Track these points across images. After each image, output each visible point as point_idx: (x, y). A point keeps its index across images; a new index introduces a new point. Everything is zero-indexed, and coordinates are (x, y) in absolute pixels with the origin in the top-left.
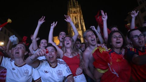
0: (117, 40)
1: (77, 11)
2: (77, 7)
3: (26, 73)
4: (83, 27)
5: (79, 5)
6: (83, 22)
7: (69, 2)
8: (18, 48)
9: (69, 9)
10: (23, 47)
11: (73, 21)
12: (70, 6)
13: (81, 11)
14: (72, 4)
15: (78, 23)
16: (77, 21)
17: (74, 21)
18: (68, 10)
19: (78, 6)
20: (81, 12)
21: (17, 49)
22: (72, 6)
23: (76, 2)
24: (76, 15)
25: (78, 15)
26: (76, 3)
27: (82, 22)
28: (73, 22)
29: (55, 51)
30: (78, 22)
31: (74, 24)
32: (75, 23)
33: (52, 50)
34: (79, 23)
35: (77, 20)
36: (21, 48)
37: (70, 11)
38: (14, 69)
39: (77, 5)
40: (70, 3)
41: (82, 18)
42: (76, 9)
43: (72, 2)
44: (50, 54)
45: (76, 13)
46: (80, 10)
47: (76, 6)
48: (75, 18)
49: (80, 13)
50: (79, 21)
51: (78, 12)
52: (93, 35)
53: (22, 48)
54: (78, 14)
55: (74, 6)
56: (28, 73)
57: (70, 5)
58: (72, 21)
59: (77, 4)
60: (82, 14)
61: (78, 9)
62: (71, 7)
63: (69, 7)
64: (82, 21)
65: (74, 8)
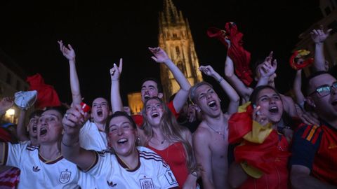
0: (271, 103)
1: (181, 33)
2: (181, 25)
3: (64, 177)
4: (195, 71)
5: (185, 20)
6: (195, 59)
7: (163, 14)
8: (47, 119)
9: (162, 29)
10: (58, 117)
11: (172, 57)
12: (164, 23)
13: (189, 33)
14: (169, 18)
15: (185, 62)
16: (182, 58)
17: (175, 58)
18: (160, 31)
19: (183, 22)
20: (191, 37)
21: (43, 123)
22: (169, 22)
23: (178, 13)
24: (179, 42)
25: (184, 43)
26: (179, 15)
27: (193, 60)
28: (173, 60)
29: (131, 127)
30: (184, 60)
31: (174, 63)
32: (177, 61)
33: (125, 125)
34: (187, 60)
35: (181, 55)
36: (53, 119)
37: (164, 35)
38: (36, 169)
39: (180, 20)
40: (165, 15)
41: (193, 49)
42: (177, 29)
43: (168, 13)
44: (120, 133)
45: (179, 39)
46: (187, 32)
47: (178, 22)
48: (177, 49)
49: (188, 38)
50: (186, 57)
51: (183, 36)
52: (212, 92)
53: (56, 120)
54: (182, 40)
55: (174, 23)
56: (69, 177)
57: (163, 19)
58: (170, 57)
59: (180, 17)
60: (192, 40)
61: (184, 29)
62: (167, 25)
63: (162, 26)
64: (192, 56)
65: (174, 26)
